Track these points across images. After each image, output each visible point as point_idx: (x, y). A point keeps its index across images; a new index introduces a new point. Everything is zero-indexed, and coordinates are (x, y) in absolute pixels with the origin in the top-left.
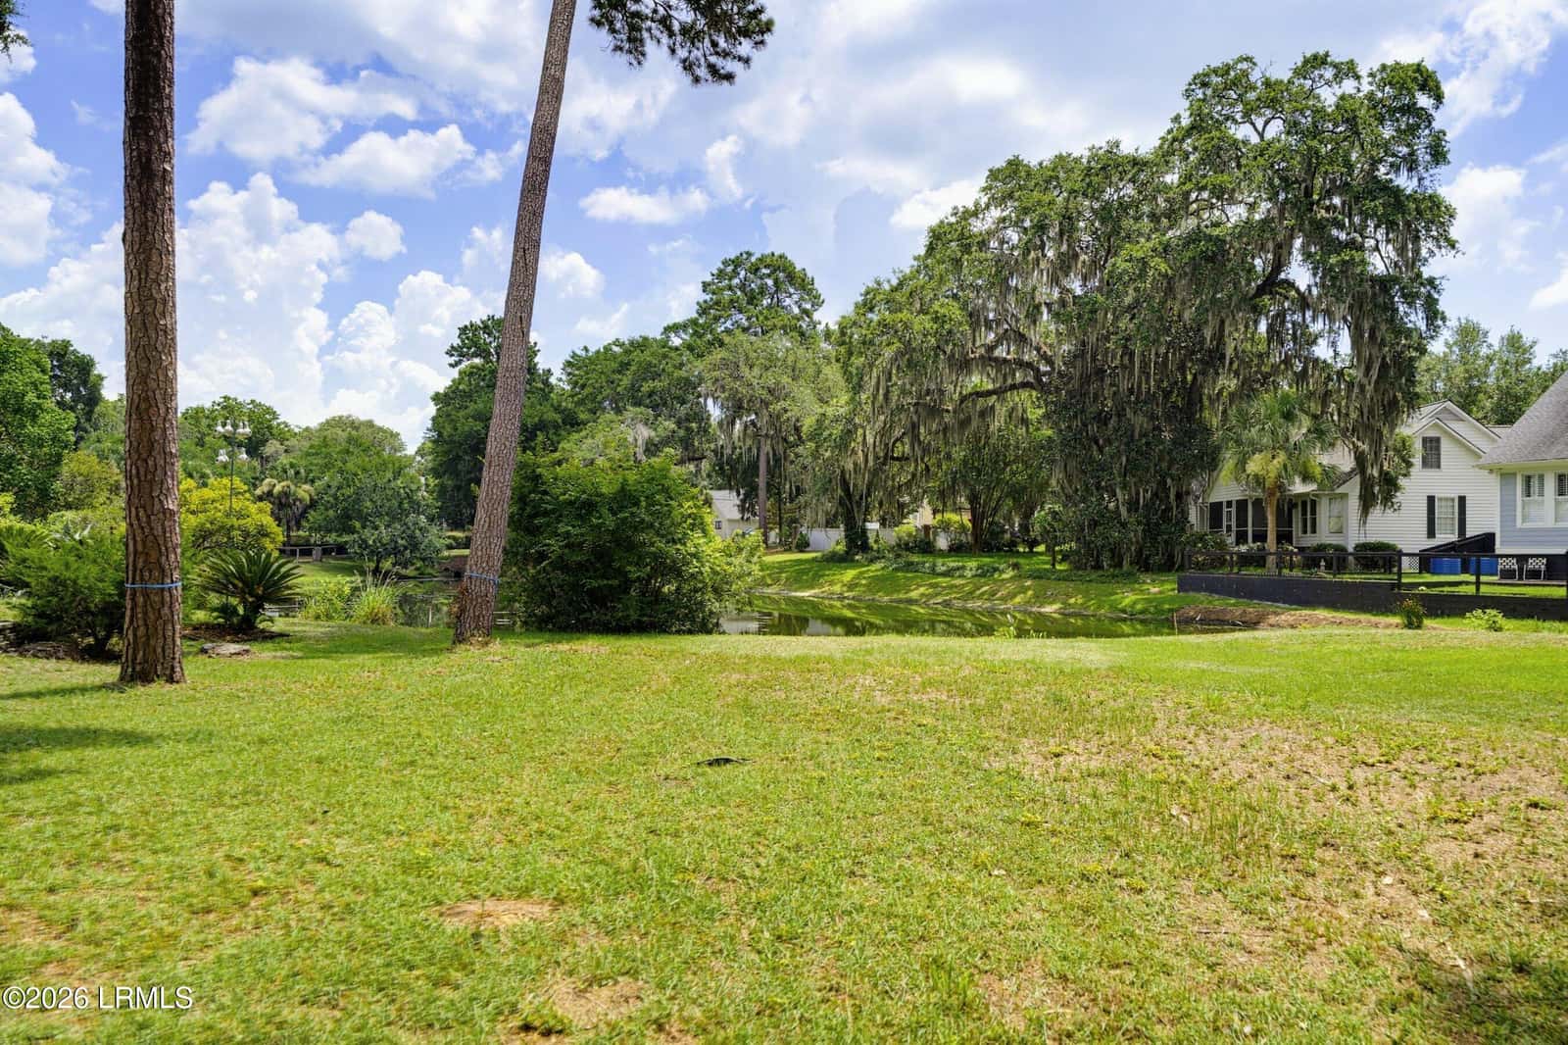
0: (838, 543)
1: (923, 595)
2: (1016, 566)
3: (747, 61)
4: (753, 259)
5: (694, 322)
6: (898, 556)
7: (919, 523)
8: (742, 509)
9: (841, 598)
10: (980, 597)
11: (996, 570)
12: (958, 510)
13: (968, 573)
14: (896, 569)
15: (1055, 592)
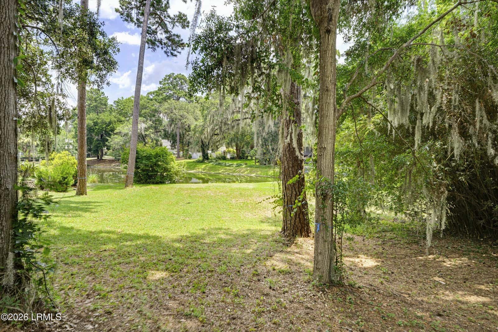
0: (200, 157)
1: (223, 172)
2: (246, 164)
3: (180, 53)
4: (175, 75)
5: (156, 92)
6: (217, 161)
7: (223, 150)
8: (172, 146)
9: (201, 173)
10: (236, 172)
11: (241, 165)
12: (232, 147)
13: (234, 166)
14: (216, 165)
15: (254, 171)
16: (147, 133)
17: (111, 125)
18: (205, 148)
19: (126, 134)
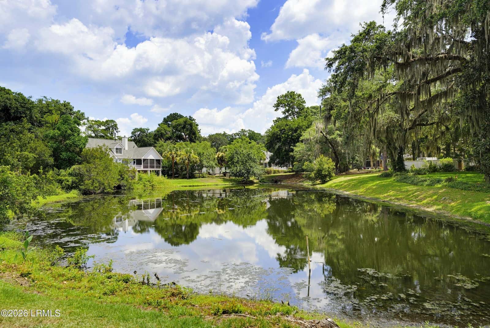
14: (398, 181)
15: (447, 198)
16: (333, 136)
17: (298, 132)
18: (393, 152)
19: (307, 141)
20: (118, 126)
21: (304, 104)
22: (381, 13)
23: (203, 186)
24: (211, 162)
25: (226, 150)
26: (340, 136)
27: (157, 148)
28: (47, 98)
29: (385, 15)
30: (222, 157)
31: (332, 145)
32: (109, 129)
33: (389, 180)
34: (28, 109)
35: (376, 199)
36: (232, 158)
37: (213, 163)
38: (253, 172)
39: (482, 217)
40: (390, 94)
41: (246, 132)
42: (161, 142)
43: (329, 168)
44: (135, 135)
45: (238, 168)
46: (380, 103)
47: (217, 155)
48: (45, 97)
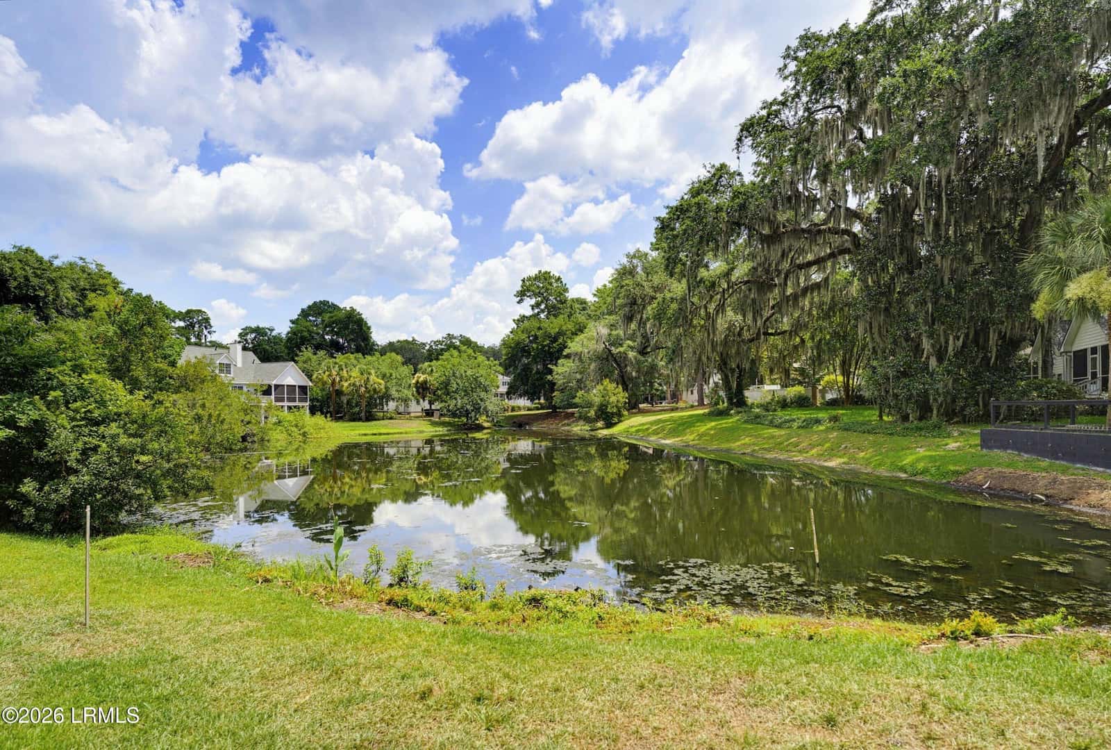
2: (834, 418)
14: (746, 422)
15: (849, 445)
16: (621, 349)
17: (560, 341)
18: (730, 375)
19: (579, 356)
20: (212, 322)
21: (567, 295)
22: (736, 151)
23: (398, 433)
24: (406, 391)
25: (432, 370)
26: (632, 348)
27: (300, 364)
28: (87, 260)
29: (741, 155)
30: (425, 382)
31: (618, 365)
32: (194, 327)
33: (731, 420)
34: (52, 281)
35: (728, 451)
36: (446, 384)
37: (408, 393)
38: (485, 409)
39: (925, 471)
40: (741, 282)
41: (455, 338)
42: (307, 353)
43: (618, 401)
44: (246, 340)
45: (460, 401)
46: (726, 296)
47: (416, 379)
48: (81, 259)
